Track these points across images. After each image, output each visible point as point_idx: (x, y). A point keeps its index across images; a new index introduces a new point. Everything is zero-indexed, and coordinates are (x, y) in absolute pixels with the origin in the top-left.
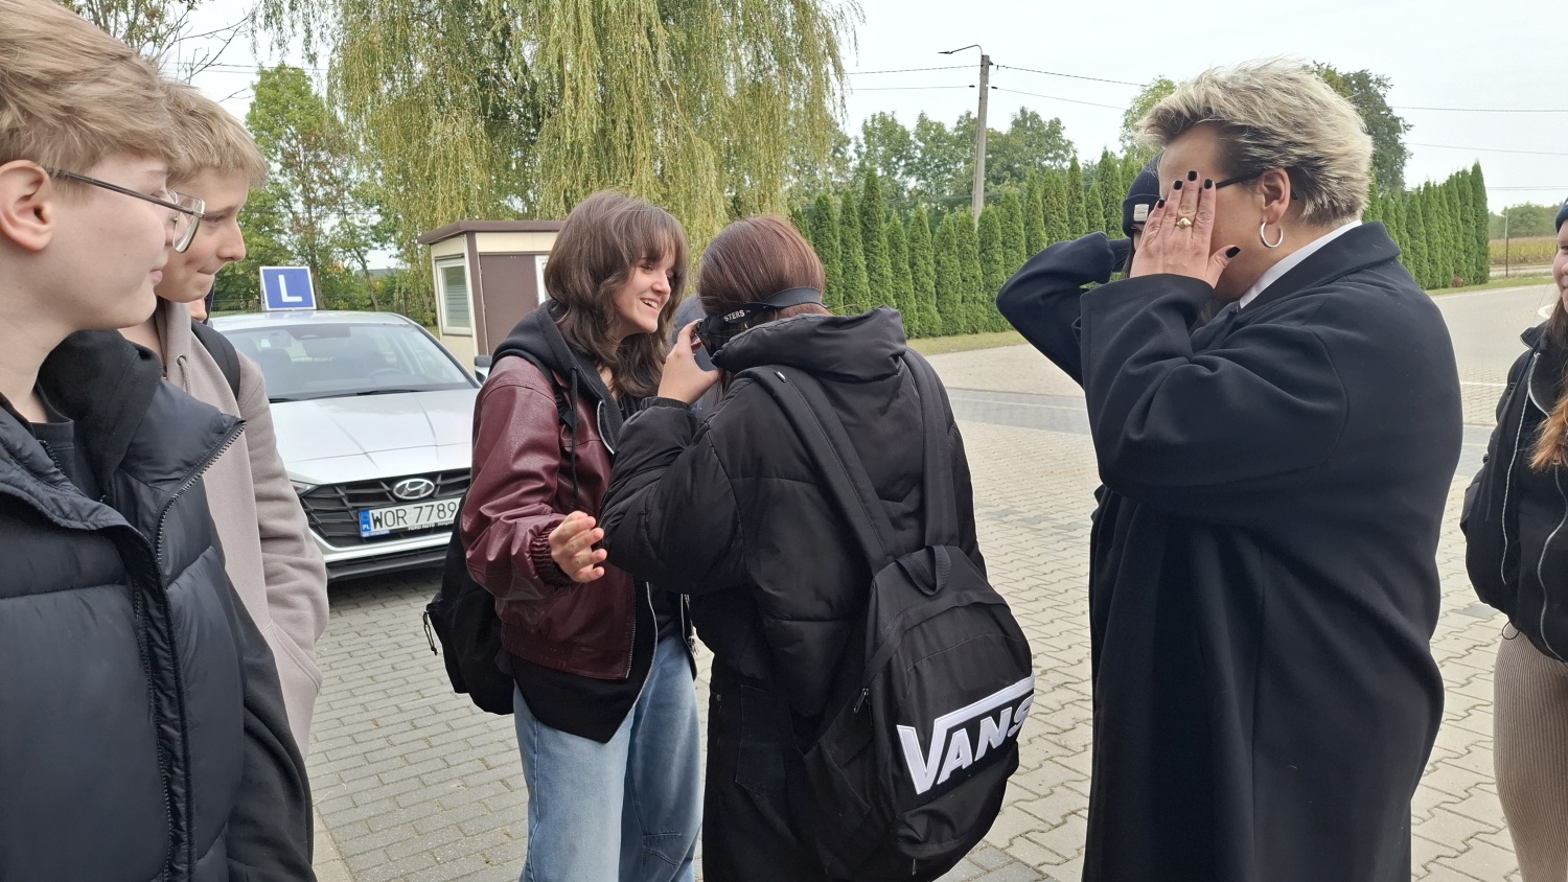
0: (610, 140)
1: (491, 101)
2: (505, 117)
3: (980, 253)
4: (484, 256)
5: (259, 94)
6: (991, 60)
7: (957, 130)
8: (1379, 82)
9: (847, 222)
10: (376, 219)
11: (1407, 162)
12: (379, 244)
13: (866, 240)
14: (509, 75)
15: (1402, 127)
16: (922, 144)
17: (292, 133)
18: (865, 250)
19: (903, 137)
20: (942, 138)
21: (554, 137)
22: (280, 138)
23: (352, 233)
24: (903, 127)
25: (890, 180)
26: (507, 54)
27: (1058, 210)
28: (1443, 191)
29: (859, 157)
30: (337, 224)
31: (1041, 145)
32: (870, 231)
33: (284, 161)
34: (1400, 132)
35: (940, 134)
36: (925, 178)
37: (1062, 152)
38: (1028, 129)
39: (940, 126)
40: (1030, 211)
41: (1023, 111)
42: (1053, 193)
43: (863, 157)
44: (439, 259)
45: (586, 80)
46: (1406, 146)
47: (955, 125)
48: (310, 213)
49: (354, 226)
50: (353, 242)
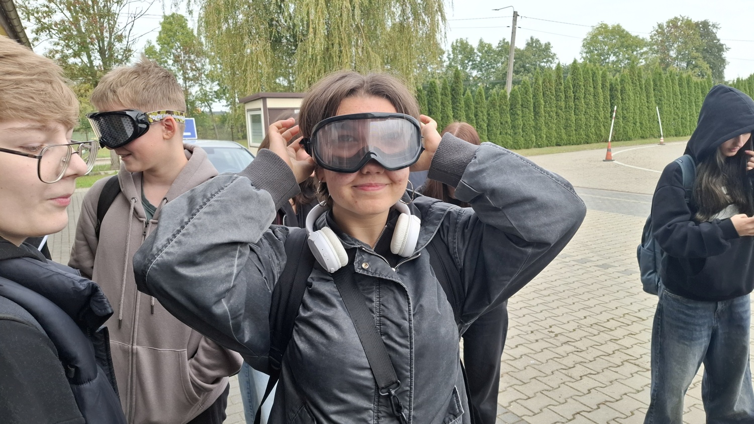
0: (330, 53)
1: (273, 34)
2: (280, 42)
3: (510, 110)
4: (270, 109)
5: (163, 27)
6: (518, 14)
7: (498, 47)
8: (714, 26)
9: (444, 94)
10: (217, 88)
11: (726, 67)
12: (218, 100)
13: (453, 103)
14: (283, 21)
15: (725, 49)
16: (480, 54)
17: (178, 46)
18: (453, 108)
19: (471, 51)
20: (491, 51)
21: (304, 51)
22: (172, 48)
23: (205, 94)
24: (471, 46)
25: (464, 72)
26: (282, 10)
27: (550, 89)
28: (747, 82)
29: (449, 60)
30: (198, 90)
31: (540, 56)
32: (456, 99)
33: (174, 59)
34: (724, 51)
35: (490, 49)
36: (481, 71)
37: (550, 59)
38: (534, 47)
39: (490, 46)
40: (536, 89)
41: (532, 38)
42: (548, 81)
43: (451, 60)
44: (249, 110)
45: (320, 24)
46: (726, 58)
47: (497, 45)
48: (186, 84)
49: (207, 91)
50: (205, 98)
